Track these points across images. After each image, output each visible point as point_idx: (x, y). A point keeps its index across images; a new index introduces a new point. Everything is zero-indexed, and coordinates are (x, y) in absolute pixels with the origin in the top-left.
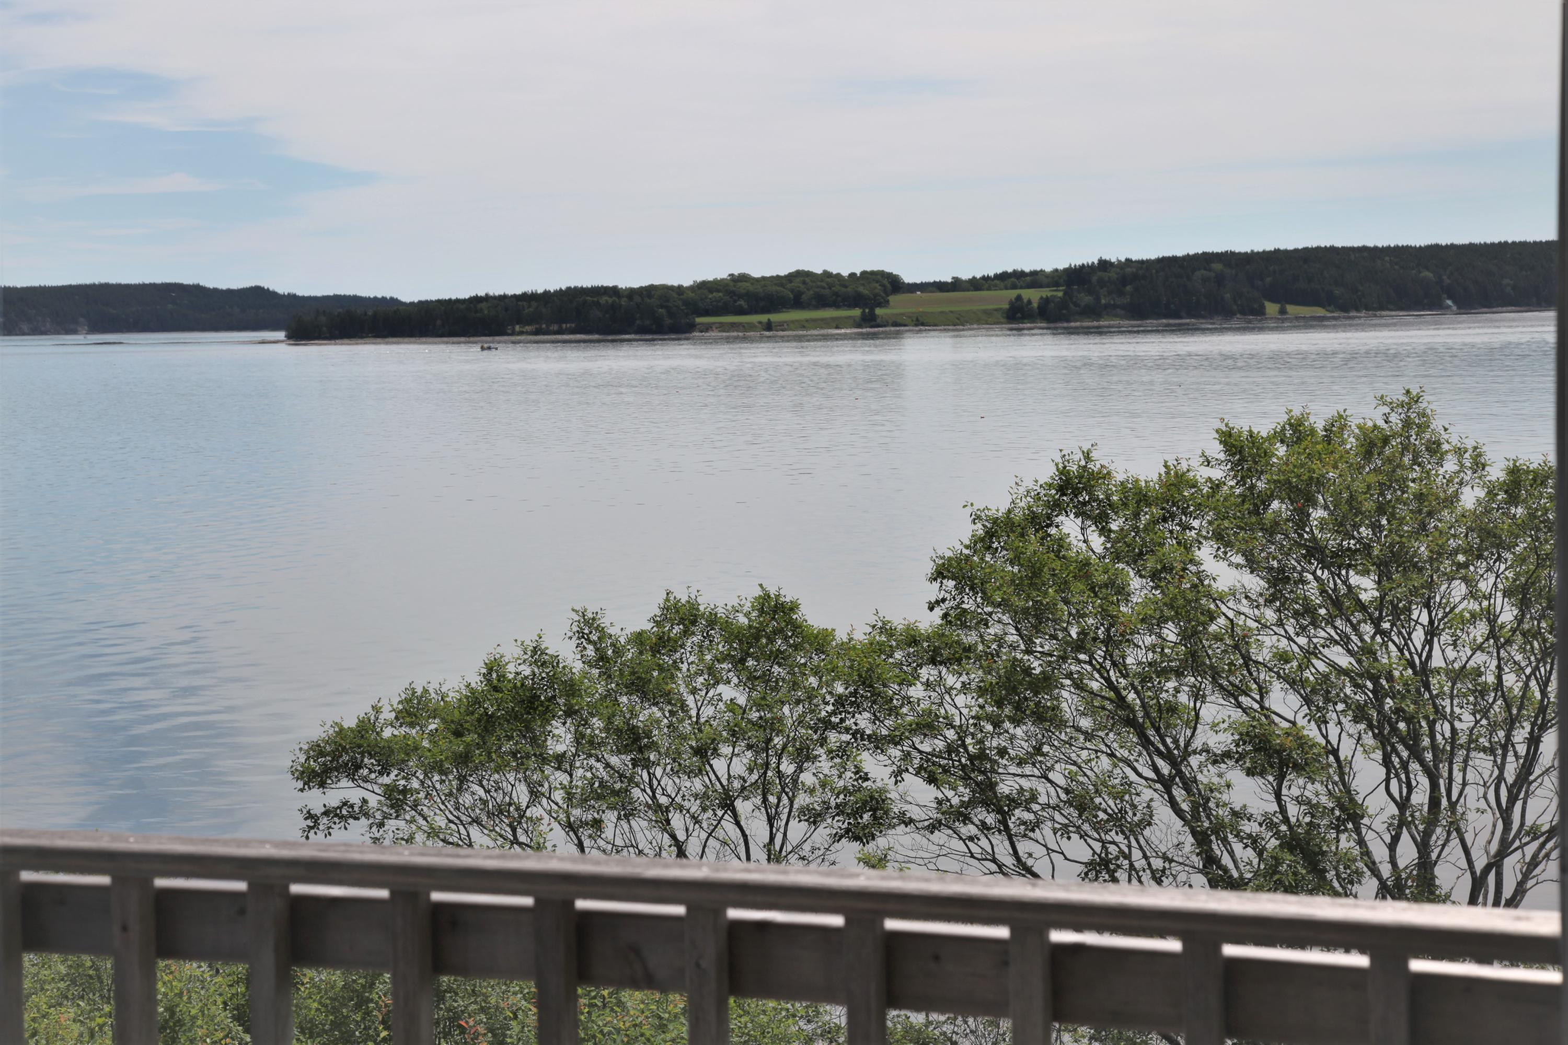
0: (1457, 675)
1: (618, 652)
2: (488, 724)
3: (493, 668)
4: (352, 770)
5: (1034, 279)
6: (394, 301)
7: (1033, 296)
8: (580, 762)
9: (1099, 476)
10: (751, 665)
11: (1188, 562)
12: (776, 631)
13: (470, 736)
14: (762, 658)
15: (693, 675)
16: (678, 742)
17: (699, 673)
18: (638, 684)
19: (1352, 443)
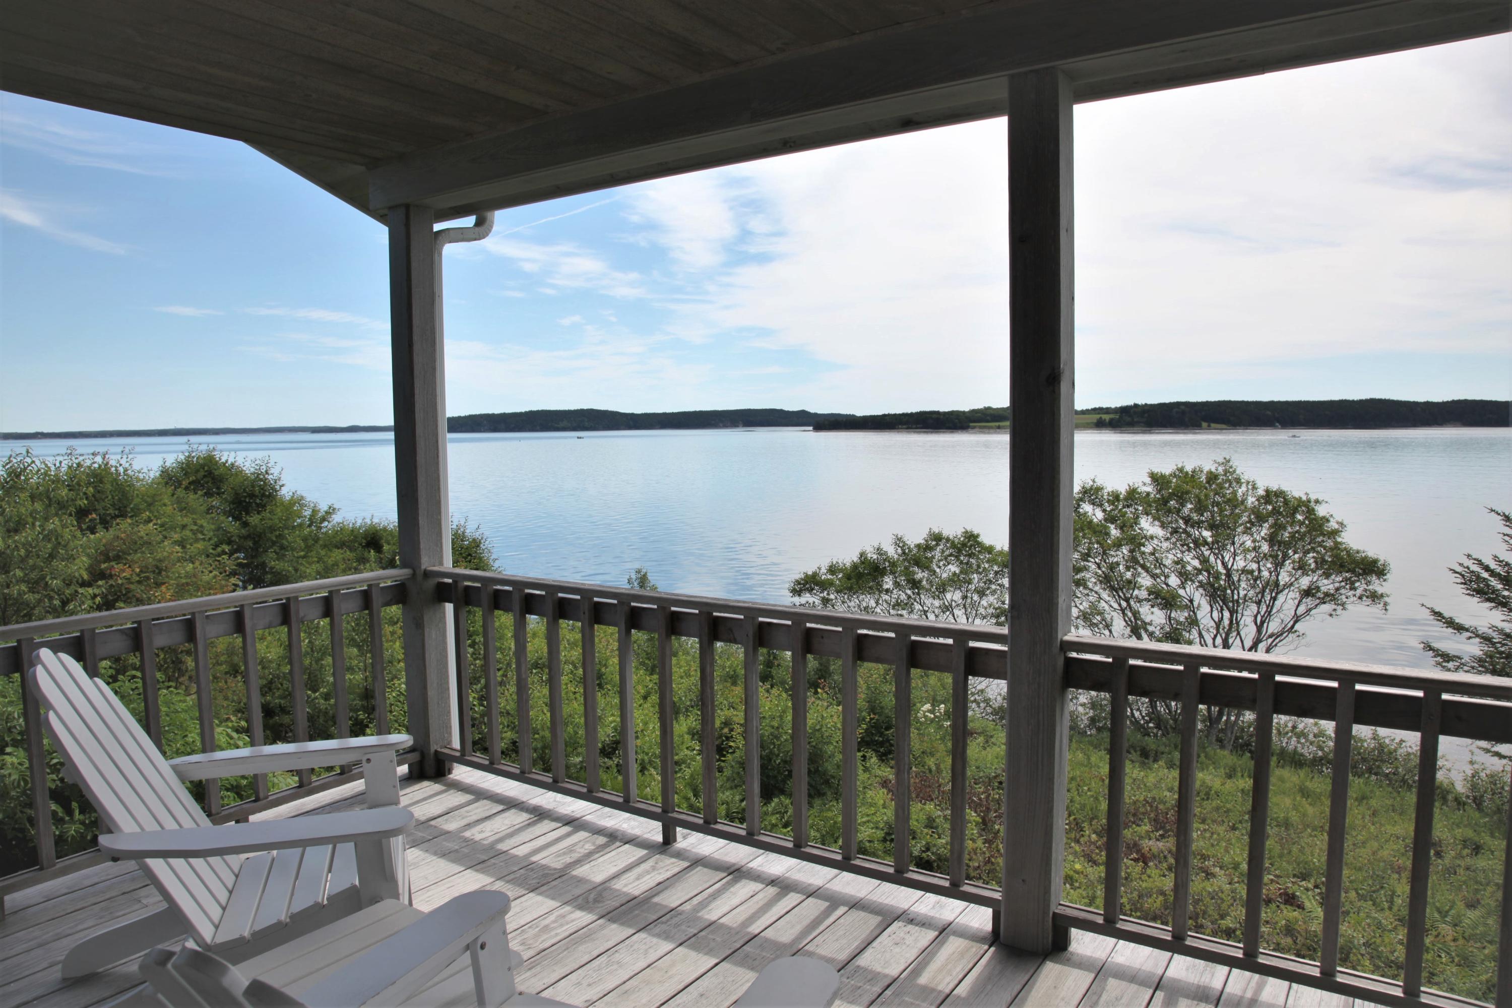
0: (1244, 571)
1: (910, 551)
2: (860, 576)
3: (862, 554)
4: (810, 590)
5: (1107, 411)
6: (853, 416)
7: (1107, 417)
8: (895, 591)
9: (1099, 489)
10: (962, 558)
11: (1136, 524)
12: (971, 546)
13: (853, 580)
14: (966, 556)
15: (939, 561)
16: (932, 586)
17: (941, 560)
18: (917, 563)
19: (1203, 478)
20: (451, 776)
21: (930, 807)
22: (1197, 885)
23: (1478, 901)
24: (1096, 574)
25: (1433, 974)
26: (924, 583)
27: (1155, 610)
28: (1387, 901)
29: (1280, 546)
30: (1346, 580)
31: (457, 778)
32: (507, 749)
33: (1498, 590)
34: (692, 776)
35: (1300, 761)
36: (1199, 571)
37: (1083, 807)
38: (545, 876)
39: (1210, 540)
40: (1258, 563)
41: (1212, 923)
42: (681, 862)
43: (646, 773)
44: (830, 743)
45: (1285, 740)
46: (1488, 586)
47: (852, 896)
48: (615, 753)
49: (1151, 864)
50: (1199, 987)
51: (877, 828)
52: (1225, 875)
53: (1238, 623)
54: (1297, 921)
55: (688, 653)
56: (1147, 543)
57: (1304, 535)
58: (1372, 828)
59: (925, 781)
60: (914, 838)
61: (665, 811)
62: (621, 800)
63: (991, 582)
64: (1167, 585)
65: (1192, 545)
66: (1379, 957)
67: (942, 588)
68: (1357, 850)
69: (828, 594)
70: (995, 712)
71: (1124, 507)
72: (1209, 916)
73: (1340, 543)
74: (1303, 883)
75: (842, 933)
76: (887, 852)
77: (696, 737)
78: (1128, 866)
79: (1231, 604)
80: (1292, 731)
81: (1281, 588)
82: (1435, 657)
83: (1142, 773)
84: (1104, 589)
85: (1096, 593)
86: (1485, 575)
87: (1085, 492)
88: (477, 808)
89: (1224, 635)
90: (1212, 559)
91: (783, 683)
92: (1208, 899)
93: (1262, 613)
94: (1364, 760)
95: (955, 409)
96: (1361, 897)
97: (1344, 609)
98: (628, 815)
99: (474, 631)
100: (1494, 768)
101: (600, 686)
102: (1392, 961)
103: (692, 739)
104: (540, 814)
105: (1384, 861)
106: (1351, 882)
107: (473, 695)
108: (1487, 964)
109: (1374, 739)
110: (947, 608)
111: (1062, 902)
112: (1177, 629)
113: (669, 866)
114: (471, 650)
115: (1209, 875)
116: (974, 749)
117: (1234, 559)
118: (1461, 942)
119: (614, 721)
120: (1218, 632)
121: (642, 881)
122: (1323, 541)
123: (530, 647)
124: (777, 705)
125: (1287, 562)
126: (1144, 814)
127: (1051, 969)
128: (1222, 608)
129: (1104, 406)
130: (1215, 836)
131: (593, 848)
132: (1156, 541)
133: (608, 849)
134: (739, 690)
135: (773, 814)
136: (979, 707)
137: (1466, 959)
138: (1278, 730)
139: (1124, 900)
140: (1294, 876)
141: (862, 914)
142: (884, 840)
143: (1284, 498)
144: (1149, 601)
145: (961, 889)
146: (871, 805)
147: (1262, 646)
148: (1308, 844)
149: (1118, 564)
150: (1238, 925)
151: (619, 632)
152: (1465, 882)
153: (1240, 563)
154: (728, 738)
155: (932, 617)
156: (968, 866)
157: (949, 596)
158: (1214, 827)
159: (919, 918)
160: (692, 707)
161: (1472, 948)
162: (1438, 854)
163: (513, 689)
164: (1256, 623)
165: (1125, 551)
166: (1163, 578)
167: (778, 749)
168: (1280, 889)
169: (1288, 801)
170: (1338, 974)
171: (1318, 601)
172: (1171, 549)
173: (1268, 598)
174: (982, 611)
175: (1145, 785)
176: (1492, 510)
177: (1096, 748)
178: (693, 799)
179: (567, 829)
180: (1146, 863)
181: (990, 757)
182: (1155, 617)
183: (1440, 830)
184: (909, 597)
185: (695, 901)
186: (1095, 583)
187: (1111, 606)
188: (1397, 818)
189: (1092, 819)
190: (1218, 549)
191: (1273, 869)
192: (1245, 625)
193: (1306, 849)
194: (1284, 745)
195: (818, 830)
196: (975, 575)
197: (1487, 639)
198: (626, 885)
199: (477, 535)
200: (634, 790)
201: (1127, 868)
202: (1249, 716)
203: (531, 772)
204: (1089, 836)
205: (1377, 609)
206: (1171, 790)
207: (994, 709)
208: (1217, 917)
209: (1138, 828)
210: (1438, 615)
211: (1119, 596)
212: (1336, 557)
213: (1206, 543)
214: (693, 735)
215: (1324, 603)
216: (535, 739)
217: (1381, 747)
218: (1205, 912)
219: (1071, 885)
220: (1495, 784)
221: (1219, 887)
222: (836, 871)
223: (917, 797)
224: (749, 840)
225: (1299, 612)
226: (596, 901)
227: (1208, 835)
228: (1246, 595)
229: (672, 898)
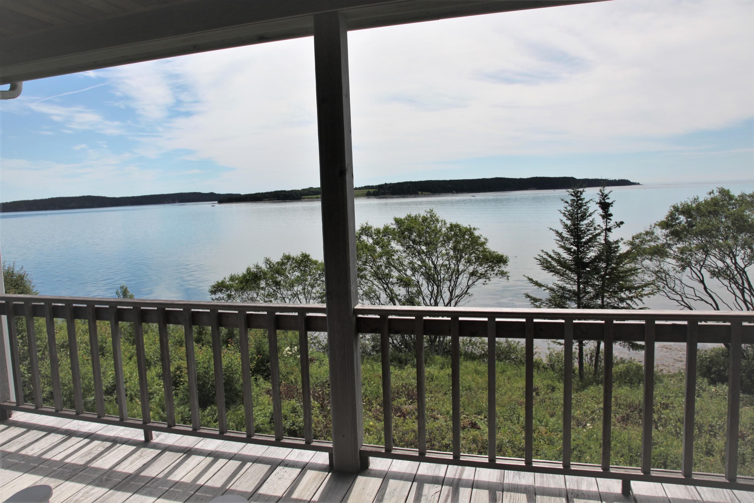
0: (442, 265)
1: (274, 266)
2: (247, 281)
3: (248, 269)
4: (221, 291)
5: (372, 187)
6: (240, 195)
7: (372, 191)
8: (267, 288)
9: (370, 228)
10: (301, 268)
11: (389, 245)
12: (306, 261)
13: (244, 284)
14: (303, 267)
15: (290, 270)
16: (286, 284)
17: (291, 270)
18: (278, 272)
19: (421, 220)
20: (11, 419)
21: (293, 401)
22: (430, 425)
23: (555, 413)
24: (371, 271)
25: (538, 451)
26: (282, 282)
27: (401, 288)
28: (517, 420)
29: (458, 252)
30: (489, 266)
31: (15, 419)
32: (47, 397)
33: (555, 266)
34: (160, 400)
35: (474, 357)
36: (421, 267)
37: (372, 392)
38: (74, 470)
39: (425, 251)
40: (449, 261)
41: (439, 443)
42: (156, 450)
43: (133, 401)
44: (237, 373)
45: (467, 347)
46: (551, 264)
47: (254, 456)
48: (114, 392)
49: (407, 417)
50: (433, 477)
51: (266, 416)
52: (443, 418)
53: (441, 291)
54: (478, 436)
55: (154, 331)
56: (395, 254)
57: (469, 245)
58: (508, 385)
59: (290, 388)
60: (286, 419)
61: (145, 423)
62: (118, 420)
63: (317, 279)
64: (406, 275)
65: (417, 254)
66: (515, 447)
67: (292, 285)
68: (503, 397)
69: (231, 292)
70: (324, 348)
71: (383, 237)
72: (437, 439)
73: (486, 249)
74: (479, 417)
75: (250, 477)
76: (272, 429)
77: (161, 378)
78: (396, 419)
79: (437, 282)
80: (469, 343)
81: (460, 272)
82: (531, 300)
83: (400, 372)
84: (375, 279)
85: (371, 281)
86: (550, 259)
87: (363, 230)
88: (29, 436)
89: (435, 298)
90: (427, 260)
91: (208, 343)
92: (436, 431)
93: (452, 286)
94: (503, 353)
95: (294, 189)
96: (506, 420)
97: (490, 280)
98: (123, 428)
99: (22, 330)
100: (557, 350)
101: (103, 355)
102: (520, 448)
103: (159, 379)
104: (70, 434)
105: (515, 401)
106: (500, 413)
107: (24, 368)
108: (559, 441)
109: (507, 342)
110: (295, 295)
111: (363, 444)
112: (412, 297)
113: (150, 453)
114: (20, 341)
115: (435, 419)
116: (313, 369)
117: (437, 260)
118: (549, 433)
119: (112, 374)
120: (432, 297)
121: (133, 465)
122: (478, 248)
123: (57, 336)
124: (206, 356)
125: (462, 260)
126: (402, 392)
127: (360, 479)
128: (433, 284)
129: (370, 185)
130: (437, 399)
131: (103, 449)
132: (399, 253)
133: (112, 449)
134: (183, 349)
135: (208, 416)
136: (315, 346)
137: (551, 441)
138: (463, 343)
139: (395, 437)
140: (475, 414)
141: (260, 465)
142: (270, 422)
143: (459, 228)
144: (397, 283)
145: (311, 444)
146: (262, 405)
147: (453, 302)
148: (480, 397)
149: (381, 266)
150: (451, 442)
151: (111, 324)
152: (549, 405)
153: (440, 262)
154: (180, 377)
155: (287, 300)
156: (315, 430)
157: (295, 288)
158: (436, 394)
159: (291, 463)
160: (158, 361)
161: (553, 435)
162: (537, 394)
163: (48, 362)
164: (449, 291)
165: (384, 259)
166: (404, 272)
167: (208, 380)
168: (469, 421)
169: (470, 377)
170: (497, 460)
171: (477, 278)
172: (407, 257)
173: (454, 278)
174: (313, 295)
175: (402, 377)
176: (551, 229)
177: (376, 361)
178: (162, 413)
179: (87, 440)
180: (405, 417)
181: (323, 372)
182: (401, 291)
183: (537, 382)
184: (274, 291)
185: (166, 471)
186: (371, 276)
187: (379, 288)
188: (519, 379)
189: (377, 398)
190: (430, 255)
191: (465, 412)
192: (445, 292)
193: (480, 400)
194: (466, 350)
195: (234, 422)
196: (309, 277)
197: (552, 290)
198: (124, 469)
199: (22, 272)
200: (126, 413)
201: (396, 421)
202: (449, 338)
203: (62, 410)
204: (376, 407)
205: (504, 279)
206: (414, 379)
207: (323, 346)
208: (441, 439)
209: (399, 400)
210: (531, 280)
211: (383, 282)
212: (485, 256)
213: (423, 252)
214: (160, 377)
215: (480, 278)
216: (65, 389)
217: (509, 346)
218: (435, 438)
219: (369, 433)
220: (559, 358)
221: (441, 424)
222: (244, 444)
223: (286, 397)
224: (194, 433)
225: (469, 284)
226: (107, 480)
227: (433, 399)
228: (444, 277)
229: (151, 472)
